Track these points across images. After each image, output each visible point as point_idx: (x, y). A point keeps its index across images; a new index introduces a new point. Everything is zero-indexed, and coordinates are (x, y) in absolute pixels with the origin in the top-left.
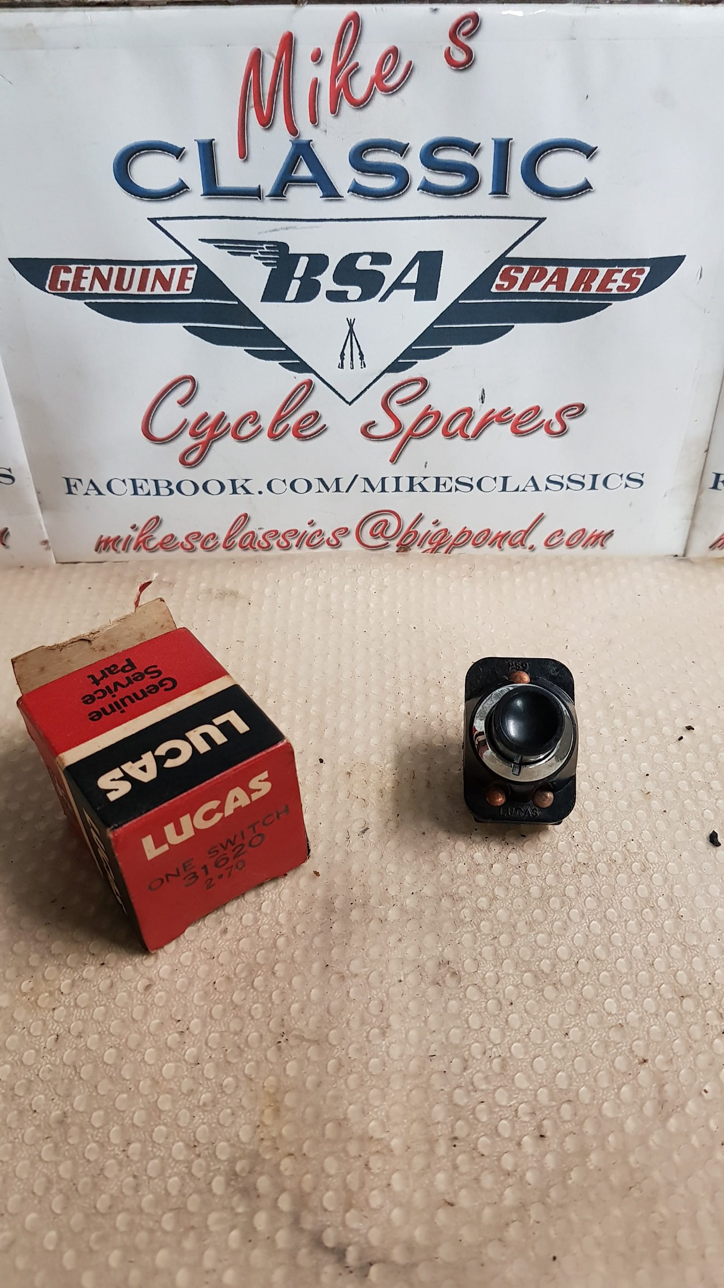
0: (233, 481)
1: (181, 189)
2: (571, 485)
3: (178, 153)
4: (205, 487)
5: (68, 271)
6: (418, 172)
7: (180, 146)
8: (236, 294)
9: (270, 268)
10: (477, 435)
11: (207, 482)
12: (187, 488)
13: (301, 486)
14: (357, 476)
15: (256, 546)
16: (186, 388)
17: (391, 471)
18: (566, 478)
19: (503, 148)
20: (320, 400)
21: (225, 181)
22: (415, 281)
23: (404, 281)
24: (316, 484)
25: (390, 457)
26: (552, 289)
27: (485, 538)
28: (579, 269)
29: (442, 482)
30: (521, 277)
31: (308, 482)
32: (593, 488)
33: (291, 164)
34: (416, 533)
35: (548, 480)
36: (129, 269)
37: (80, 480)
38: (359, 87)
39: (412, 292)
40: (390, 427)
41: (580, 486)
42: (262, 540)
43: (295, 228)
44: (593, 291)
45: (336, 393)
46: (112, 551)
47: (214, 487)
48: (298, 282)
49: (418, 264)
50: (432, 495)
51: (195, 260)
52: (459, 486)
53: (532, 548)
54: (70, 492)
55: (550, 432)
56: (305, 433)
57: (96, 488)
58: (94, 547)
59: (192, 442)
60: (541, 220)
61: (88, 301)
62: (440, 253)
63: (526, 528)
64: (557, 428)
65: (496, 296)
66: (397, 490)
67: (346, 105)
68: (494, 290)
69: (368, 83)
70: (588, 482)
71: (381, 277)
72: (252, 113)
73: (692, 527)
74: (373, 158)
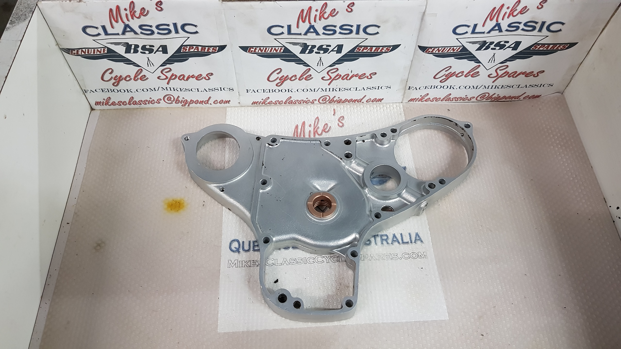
0: (289, 90)
1: (283, 33)
2: (373, 89)
3: (282, 27)
4: (281, 91)
5: (253, 48)
6: (338, 30)
7: (283, 26)
8: (293, 52)
9: (302, 48)
10: (350, 79)
11: (282, 90)
12: (277, 91)
13: (305, 90)
14: (319, 88)
15: (292, 103)
16: (279, 70)
17: (328, 87)
18: (371, 87)
19: (358, 26)
20: (312, 72)
21: (292, 32)
22: (336, 50)
23: (334, 50)
24: (309, 90)
25: (328, 84)
26: (369, 51)
27: (351, 101)
28: (375, 48)
29: (341, 89)
30: (362, 49)
31: (307, 89)
32: (378, 89)
33: (309, 29)
34: (334, 100)
35: (367, 88)
36: (268, 48)
37: (250, 90)
38: (326, 16)
39: (336, 52)
40: (329, 78)
41: (375, 89)
42: (294, 102)
43: (309, 40)
44: (379, 51)
45: (316, 71)
46: (256, 104)
47: (284, 91)
48: (309, 50)
49: (337, 47)
50: (338, 92)
51: (284, 46)
52: (345, 90)
53: (363, 102)
54: (247, 92)
55: (367, 78)
56: (307, 79)
57: (254, 91)
58: (251, 104)
59: (279, 81)
60: (367, 39)
61: (257, 54)
62: (343, 45)
63: (361, 98)
64: (370, 77)
65: (355, 52)
66: (329, 91)
67: (322, 18)
68: (355, 51)
69: (328, 15)
70: (377, 88)
71: (329, 49)
72: (301, 20)
73: (404, 97)
74: (328, 28)
